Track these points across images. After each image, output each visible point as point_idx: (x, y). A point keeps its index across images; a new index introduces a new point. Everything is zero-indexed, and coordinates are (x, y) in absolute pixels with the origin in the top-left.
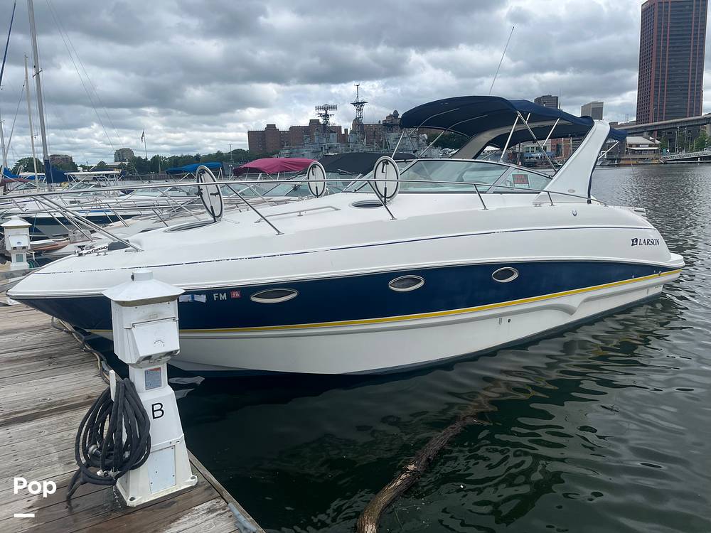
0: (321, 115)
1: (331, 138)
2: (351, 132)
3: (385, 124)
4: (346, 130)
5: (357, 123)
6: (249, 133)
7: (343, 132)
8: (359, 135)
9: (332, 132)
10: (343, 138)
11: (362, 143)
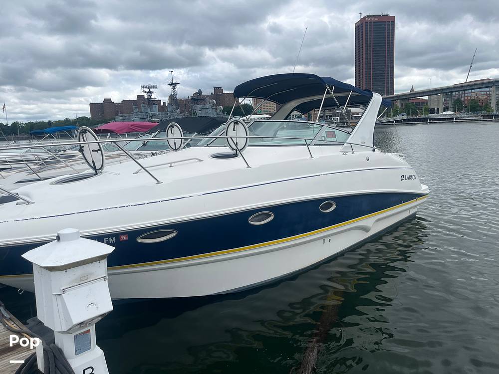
0: (146, 92)
1: (154, 108)
2: (169, 104)
3: (193, 99)
4: (164, 103)
5: (172, 98)
6: (91, 104)
7: (162, 104)
8: (174, 107)
9: (154, 104)
10: (163, 109)
11: (176, 112)
